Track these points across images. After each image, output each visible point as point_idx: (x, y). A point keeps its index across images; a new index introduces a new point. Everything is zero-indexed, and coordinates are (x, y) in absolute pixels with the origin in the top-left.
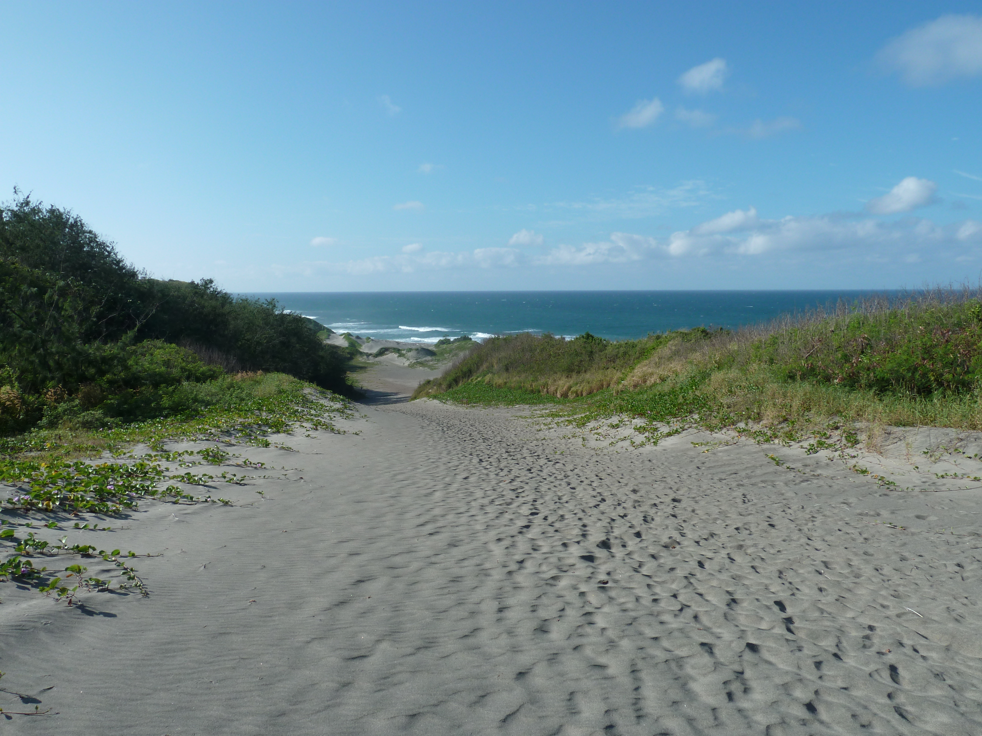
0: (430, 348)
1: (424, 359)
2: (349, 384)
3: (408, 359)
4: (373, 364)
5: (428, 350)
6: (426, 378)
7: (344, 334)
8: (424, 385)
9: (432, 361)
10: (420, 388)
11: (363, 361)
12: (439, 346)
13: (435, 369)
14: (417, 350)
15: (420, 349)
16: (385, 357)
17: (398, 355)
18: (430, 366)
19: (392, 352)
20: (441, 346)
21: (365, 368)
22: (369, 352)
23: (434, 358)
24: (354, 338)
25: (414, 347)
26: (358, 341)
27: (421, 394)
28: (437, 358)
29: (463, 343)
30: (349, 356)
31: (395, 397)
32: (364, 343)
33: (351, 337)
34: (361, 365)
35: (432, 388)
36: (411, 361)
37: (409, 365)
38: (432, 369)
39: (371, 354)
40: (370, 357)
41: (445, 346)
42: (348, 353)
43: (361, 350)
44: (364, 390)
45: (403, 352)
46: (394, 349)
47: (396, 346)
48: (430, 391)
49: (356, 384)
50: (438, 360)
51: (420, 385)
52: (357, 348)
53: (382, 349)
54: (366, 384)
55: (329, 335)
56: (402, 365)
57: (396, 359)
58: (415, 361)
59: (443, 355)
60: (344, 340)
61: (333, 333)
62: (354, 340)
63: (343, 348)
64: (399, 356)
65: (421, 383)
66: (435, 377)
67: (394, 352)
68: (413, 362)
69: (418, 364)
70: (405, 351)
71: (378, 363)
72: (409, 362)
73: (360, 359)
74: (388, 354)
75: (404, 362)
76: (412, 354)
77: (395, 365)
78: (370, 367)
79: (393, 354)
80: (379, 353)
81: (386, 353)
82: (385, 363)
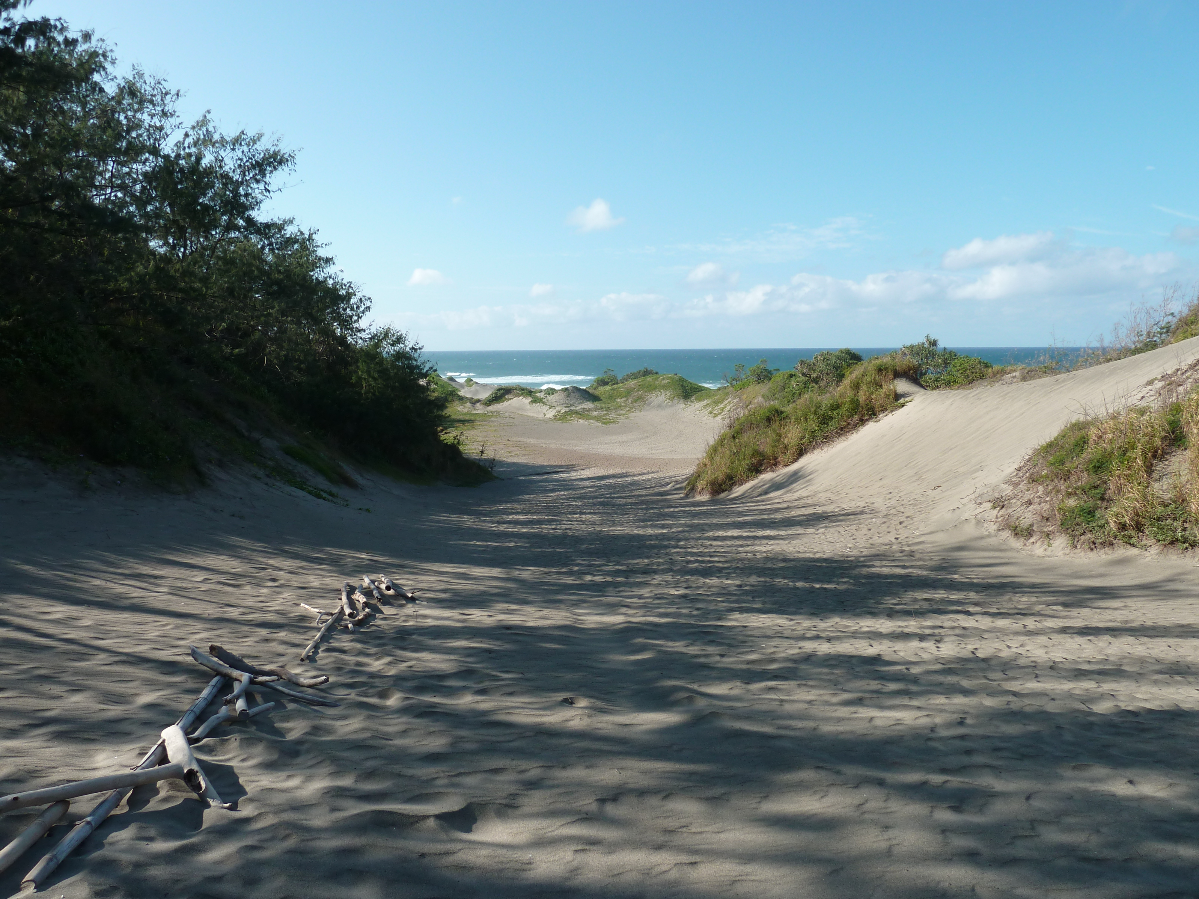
1: (582, 406)
4: (485, 415)
5: (585, 391)
9: (596, 409)
11: (466, 410)
13: (609, 423)
14: (565, 390)
16: (505, 403)
17: (530, 399)
18: (597, 418)
19: (518, 396)
20: (603, 387)
21: (473, 421)
22: (476, 397)
28: (604, 405)
32: (462, 386)
34: (462, 417)
36: (558, 409)
37: (555, 416)
38: (605, 423)
39: (478, 401)
40: (478, 405)
41: (609, 387)
43: (461, 394)
45: (538, 395)
46: (522, 390)
50: (609, 409)
53: (499, 389)
58: (567, 409)
59: (615, 401)
62: (446, 382)
64: (534, 402)
67: (522, 395)
68: (563, 411)
69: (574, 414)
70: (543, 393)
71: (495, 413)
72: (555, 411)
73: (460, 408)
74: (511, 399)
75: (545, 411)
76: (557, 398)
77: (528, 416)
78: (480, 421)
79: (521, 398)
80: (495, 397)
81: (506, 397)
82: (507, 414)
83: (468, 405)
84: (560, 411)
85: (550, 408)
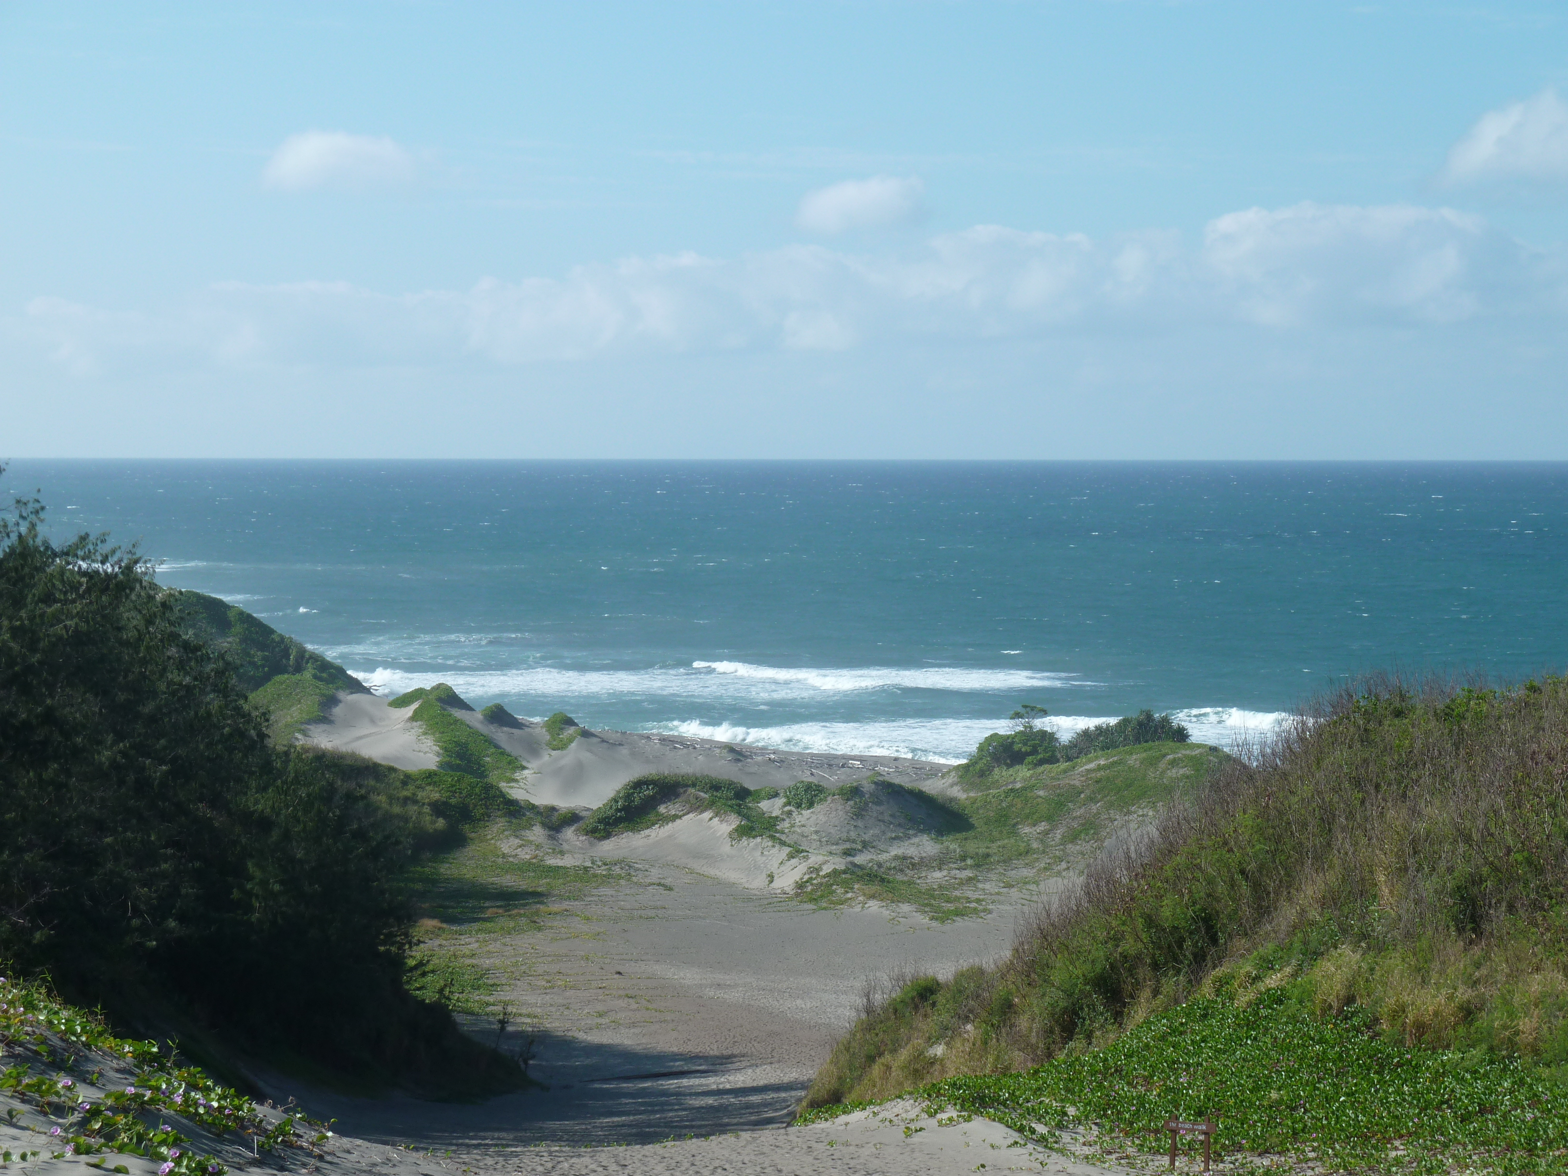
0: (932, 787)
1: (896, 850)
2: (429, 996)
3: (797, 852)
4: (584, 874)
5: (920, 797)
6: (909, 971)
7: (418, 694)
8: (896, 1010)
9: (941, 862)
10: (868, 1027)
11: (525, 855)
12: (982, 774)
13: (959, 913)
14: (853, 793)
15: (868, 787)
16: (656, 834)
17: (733, 822)
18: (930, 893)
19: (698, 807)
20: (1000, 773)
21: (537, 896)
22: (564, 803)
23: (953, 844)
24: (475, 720)
25: (832, 779)
26: (501, 735)
27: (876, 1070)
28: (972, 847)
29: (1135, 758)
30: (441, 823)
31: (712, 1082)
32: (533, 748)
33: (458, 713)
34: (509, 881)
35: (946, 1033)
36: (815, 859)
37: (800, 886)
38: (943, 917)
39: (572, 818)
40: (569, 833)
41: (1022, 774)
42: (439, 809)
43: (517, 793)
44: (519, 1035)
45: (764, 805)
46: (715, 786)
47: (724, 770)
48: (939, 1050)
49: (474, 999)
50: (982, 862)
51: (869, 1010)
52: (493, 778)
53: (638, 785)
54: (531, 999)
55: (332, 701)
56: (758, 883)
57: (726, 848)
58: (839, 863)
59: (1013, 832)
60: (418, 728)
61: (357, 686)
62: (477, 734)
63: (407, 779)
64: (745, 831)
65: (878, 998)
66: (964, 965)
67: (711, 804)
68: (826, 869)
69: (860, 879)
70: (780, 801)
71: (617, 870)
72: (802, 868)
73: (508, 845)
74: (676, 817)
75: (773, 866)
76: (822, 818)
77: (718, 882)
78: (562, 898)
79: (707, 815)
80: (624, 808)
81: (662, 809)
82: (655, 874)
83: (537, 833)
84: (817, 870)
85: (791, 856)
